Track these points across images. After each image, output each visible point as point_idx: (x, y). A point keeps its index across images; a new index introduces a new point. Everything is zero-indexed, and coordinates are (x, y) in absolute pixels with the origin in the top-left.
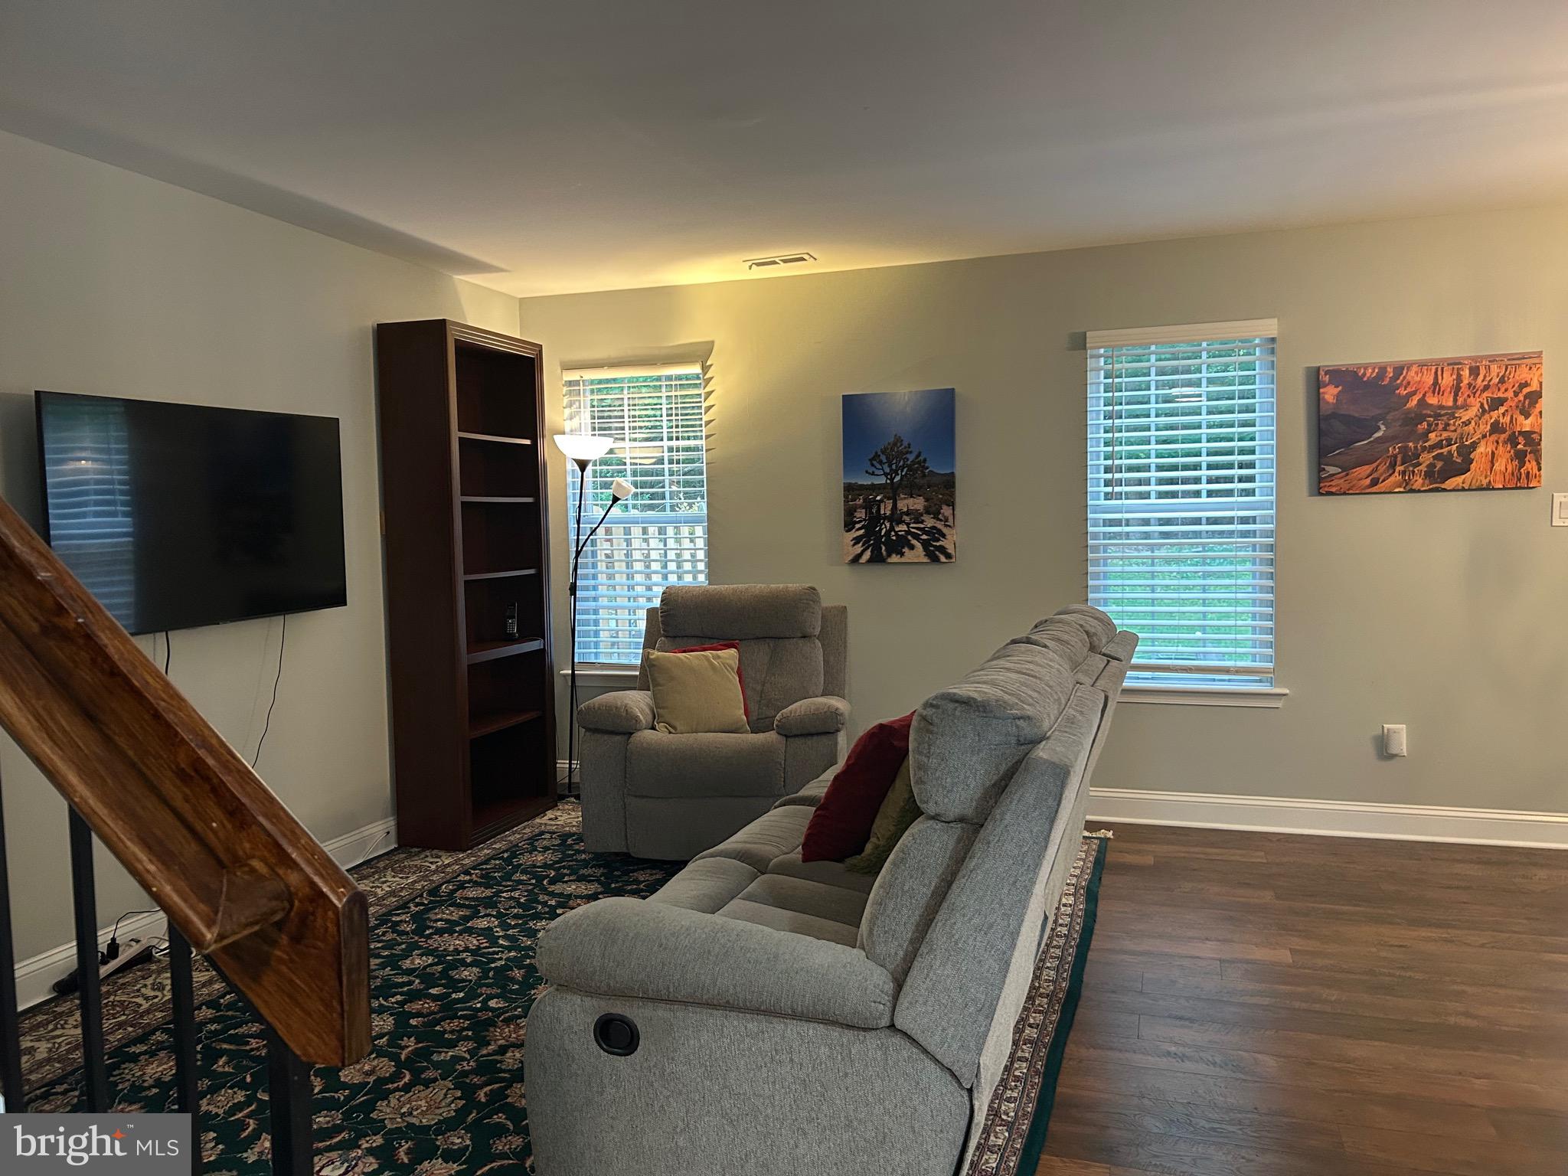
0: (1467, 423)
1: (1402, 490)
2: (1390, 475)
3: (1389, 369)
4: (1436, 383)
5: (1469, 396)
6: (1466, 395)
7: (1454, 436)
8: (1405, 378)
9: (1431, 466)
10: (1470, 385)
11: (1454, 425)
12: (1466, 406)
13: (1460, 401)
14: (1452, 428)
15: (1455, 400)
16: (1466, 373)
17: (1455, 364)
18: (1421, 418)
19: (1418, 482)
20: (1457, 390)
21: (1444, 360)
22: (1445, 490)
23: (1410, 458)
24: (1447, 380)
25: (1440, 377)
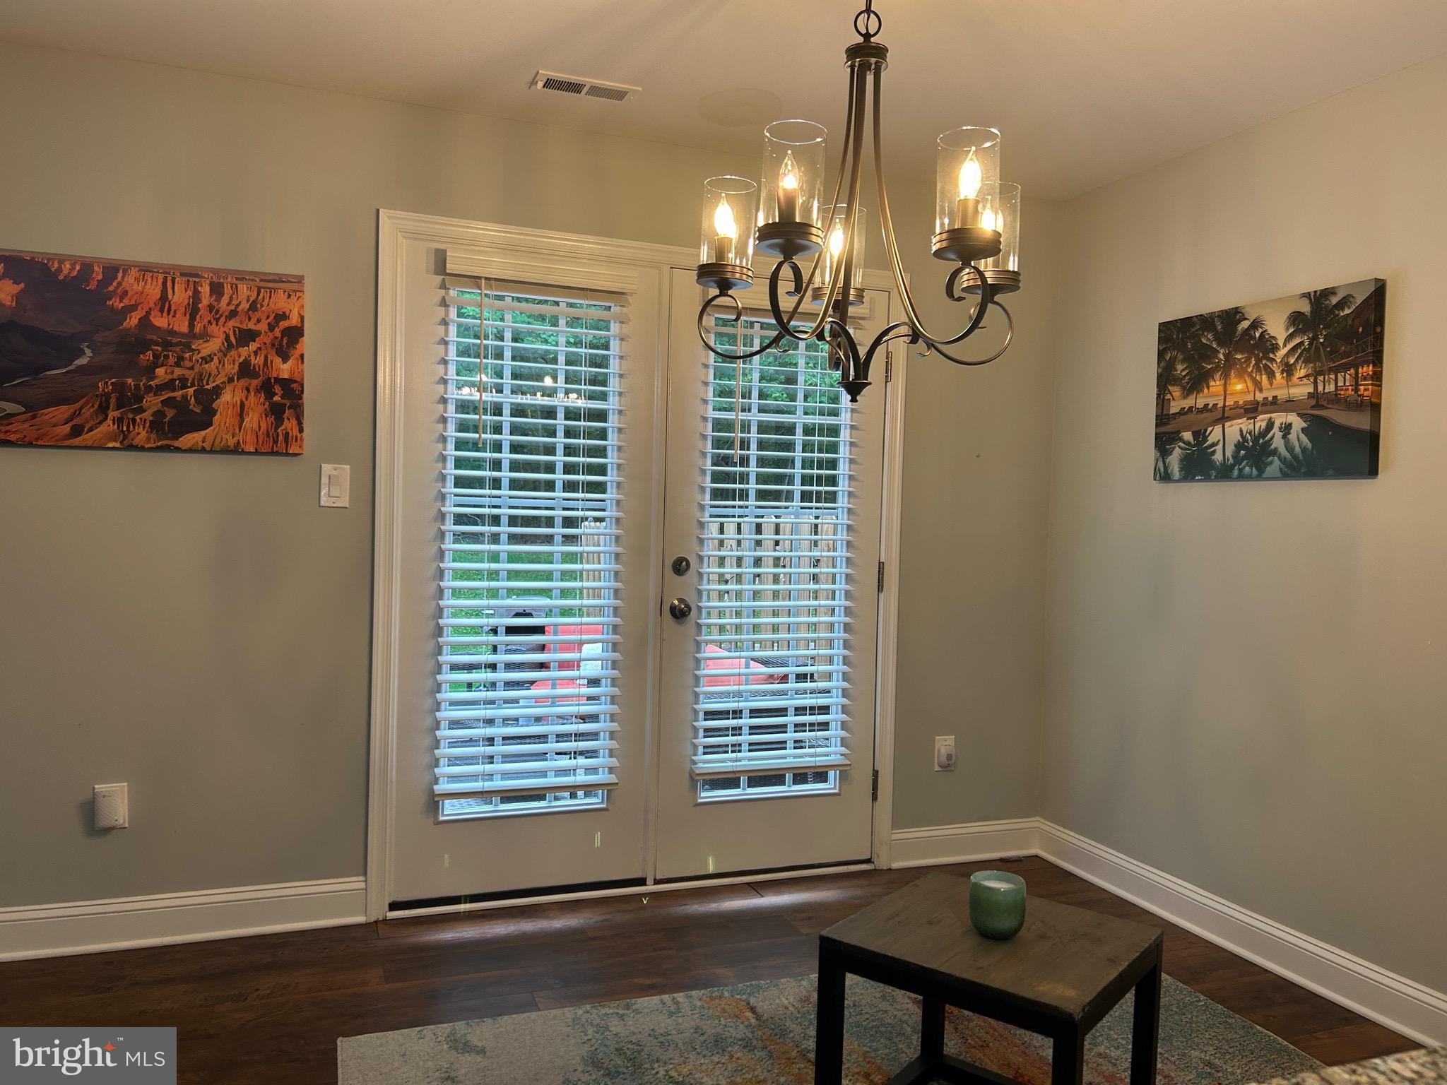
0: (207, 359)
1: (117, 445)
2: (100, 423)
3: (96, 268)
4: (164, 298)
5: (210, 322)
6: (206, 321)
7: (190, 375)
8: (120, 284)
9: (159, 414)
10: (211, 307)
11: (191, 360)
12: (205, 336)
13: (198, 327)
14: (188, 364)
15: (191, 326)
16: (205, 289)
17: (191, 275)
18: (144, 345)
19: (141, 435)
20: (193, 311)
21: (175, 267)
22: (178, 450)
23: (129, 400)
24: (180, 296)
25: (170, 292)
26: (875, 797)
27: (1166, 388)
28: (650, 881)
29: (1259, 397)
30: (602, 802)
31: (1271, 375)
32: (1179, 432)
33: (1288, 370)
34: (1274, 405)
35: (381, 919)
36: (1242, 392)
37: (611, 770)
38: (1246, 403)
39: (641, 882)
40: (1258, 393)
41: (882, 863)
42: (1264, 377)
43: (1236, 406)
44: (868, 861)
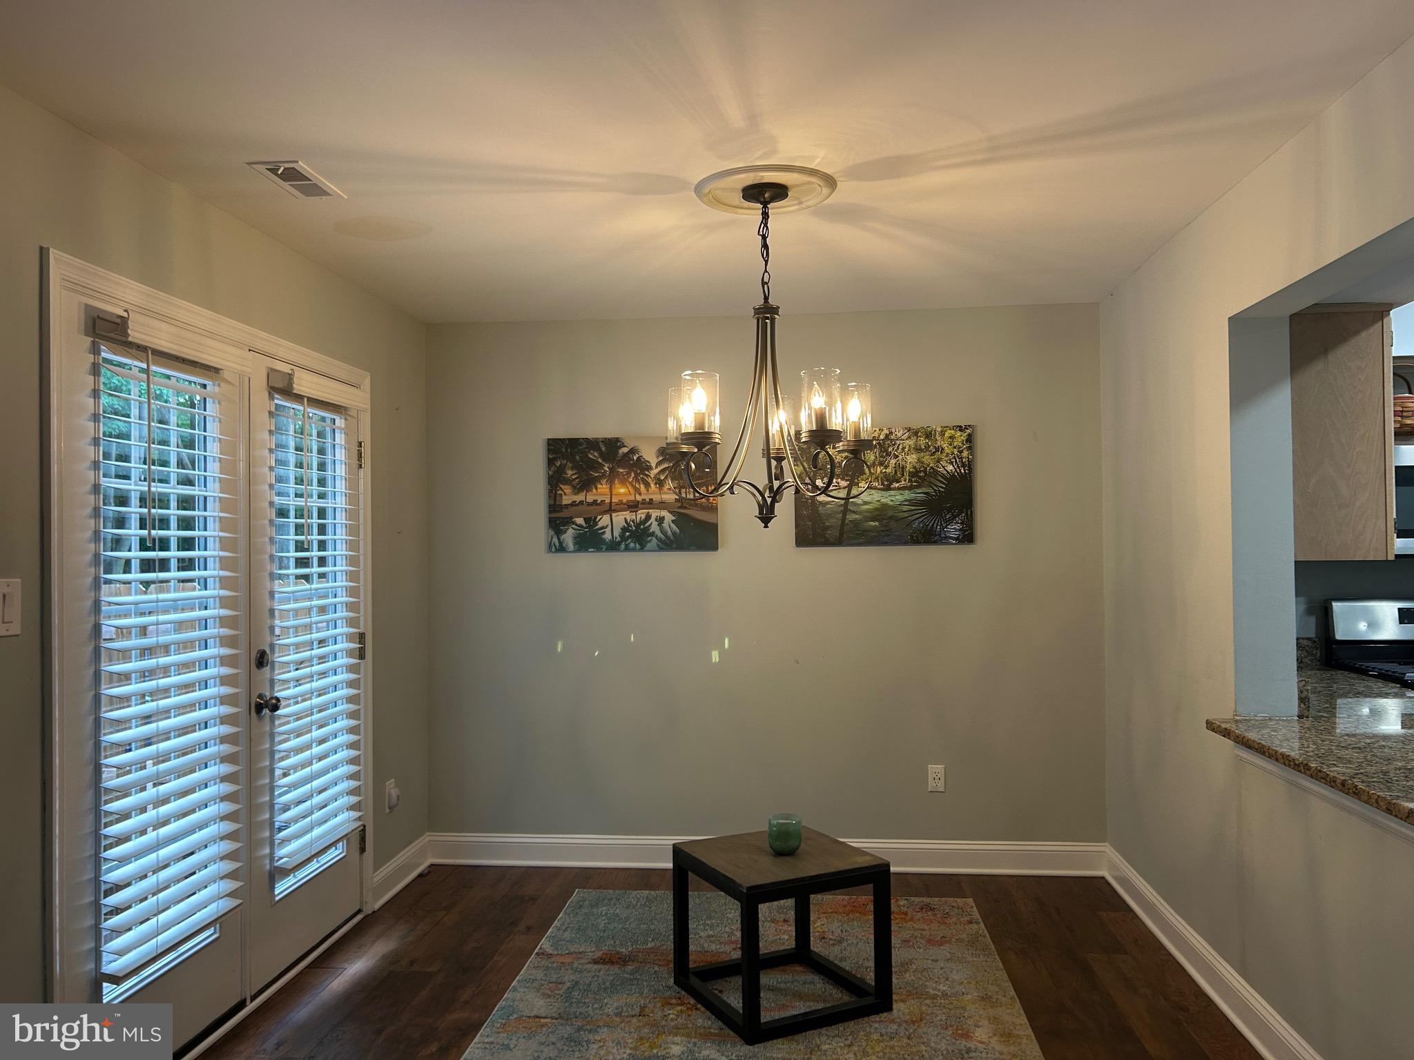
26: (363, 849)
27: (557, 485)
28: (248, 1000)
29: (639, 498)
30: (215, 932)
31: (647, 485)
32: (571, 518)
33: (660, 483)
34: (650, 504)
36: (625, 494)
37: (227, 896)
38: (628, 501)
39: (243, 1004)
40: (637, 496)
41: (369, 909)
42: (642, 486)
43: (621, 502)
44: (359, 911)
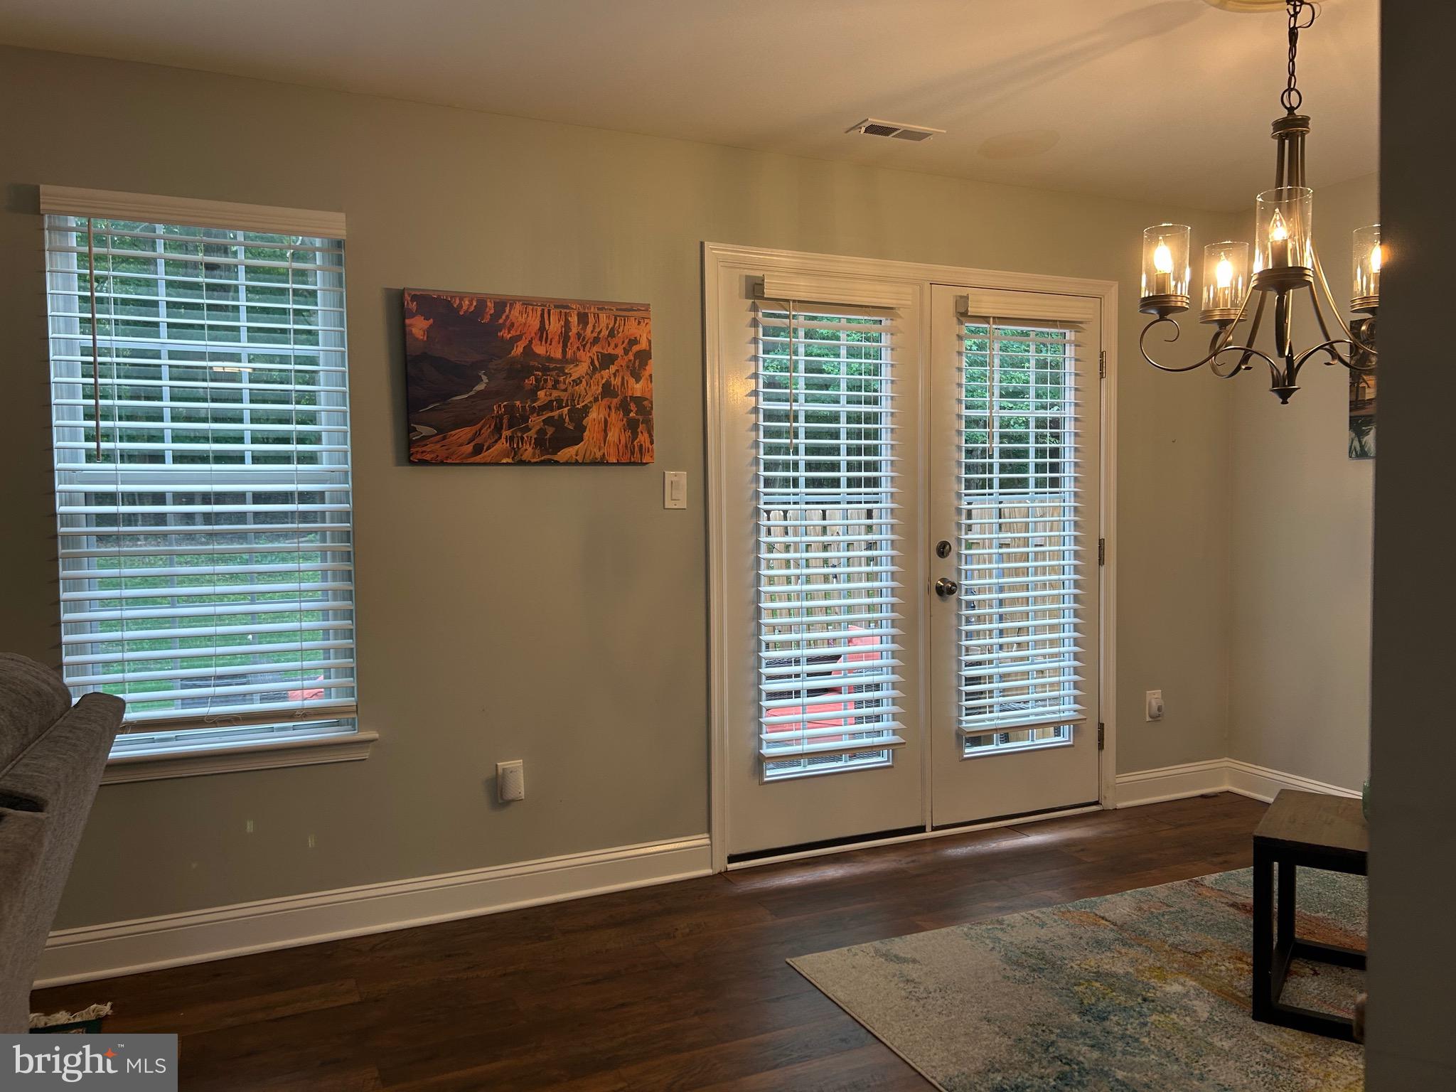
0: (577, 382)
1: (510, 461)
2: (496, 441)
3: (489, 304)
4: (542, 329)
5: (578, 349)
6: (575, 347)
7: (564, 396)
8: (507, 317)
9: (541, 432)
10: (579, 335)
11: (564, 383)
12: (575, 361)
13: (569, 354)
14: (562, 386)
15: (564, 352)
16: (574, 319)
17: (562, 306)
18: (527, 371)
19: (528, 452)
20: (565, 338)
21: (551, 300)
22: (557, 463)
23: (517, 421)
24: (554, 326)
25: (547, 322)
26: (1101, 746)
27: (1359, 377)
28: (928, 828)
30: (888, 761)
35: (723, 871)
37: (895, 732)
39: (921, 829)
41: (1108, 804)
44: (1096, 803)
